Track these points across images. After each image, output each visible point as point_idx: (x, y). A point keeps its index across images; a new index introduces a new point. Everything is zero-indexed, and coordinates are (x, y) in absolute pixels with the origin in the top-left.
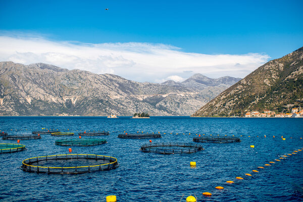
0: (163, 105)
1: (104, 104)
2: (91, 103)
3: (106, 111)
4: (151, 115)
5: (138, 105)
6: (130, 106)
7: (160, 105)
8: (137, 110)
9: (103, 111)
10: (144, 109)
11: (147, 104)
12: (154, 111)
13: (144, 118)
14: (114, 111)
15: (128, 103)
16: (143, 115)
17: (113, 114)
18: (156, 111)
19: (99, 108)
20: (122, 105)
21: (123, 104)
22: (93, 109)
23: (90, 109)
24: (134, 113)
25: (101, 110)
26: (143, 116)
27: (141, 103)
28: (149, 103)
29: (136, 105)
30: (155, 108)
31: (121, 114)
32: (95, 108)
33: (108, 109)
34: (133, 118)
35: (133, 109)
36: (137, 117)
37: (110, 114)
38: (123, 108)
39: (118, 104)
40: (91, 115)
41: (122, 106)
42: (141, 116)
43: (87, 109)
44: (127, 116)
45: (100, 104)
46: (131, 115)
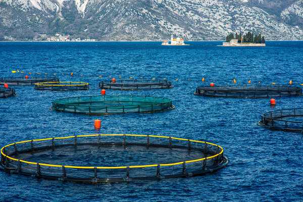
0: (298, 12)
1: (153, 12)
2: (123, 10)
3: (157, 28)
4: (269, 38)
5: (235, 13)
6: (217, 16)
7: (291, 14)
8: (234, 27)
9: (151, 30)
10: (251, 23)
11: (258, 10)
12: (276, 27)
13: (251, 45)
14: (177, 29)
15: (211, 7)
16: (249, 38)
17: (175, 36)
18: (282, 28)
19: (141, 22)
20: (197, 13)
21: (200, 10)
22: (128, 25)
23: (120, 25)
24: (226, 34)
25: (146, 26)
26: (249, 42)
27: (243, 8)
28: (265, 8)
29: (232, 14)
30: (279, 20)
31: (194, 35)
32: (133, 22)
33: (162, 23)
34: (225, 44)
35: (225, 23)
36: (234, 43)
37: (169, 36)
38: (199, 22)
39: (188, 10)
40: (123, 39)
41: (196, 17)
42: (245, 41)
43: (111, 25)
44: (208, 39)
45: (144, 11)
46: (219, 39)
